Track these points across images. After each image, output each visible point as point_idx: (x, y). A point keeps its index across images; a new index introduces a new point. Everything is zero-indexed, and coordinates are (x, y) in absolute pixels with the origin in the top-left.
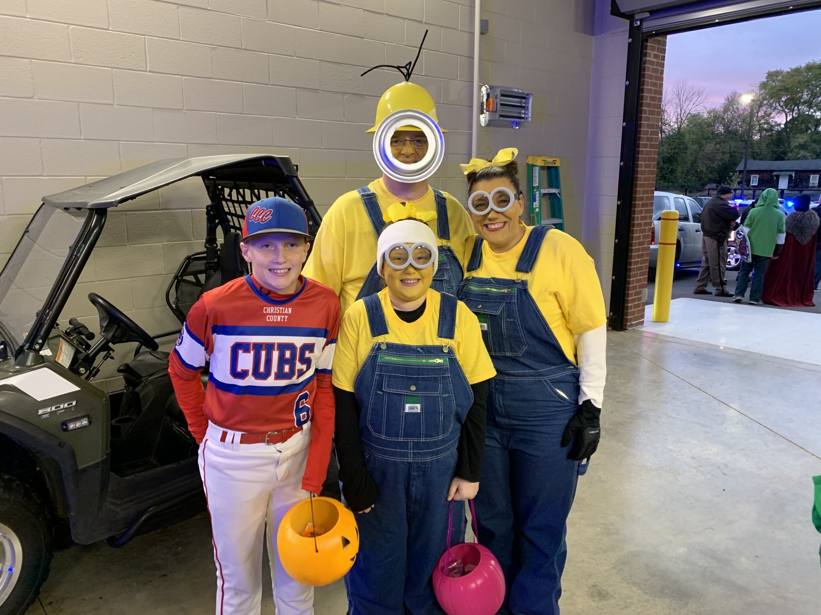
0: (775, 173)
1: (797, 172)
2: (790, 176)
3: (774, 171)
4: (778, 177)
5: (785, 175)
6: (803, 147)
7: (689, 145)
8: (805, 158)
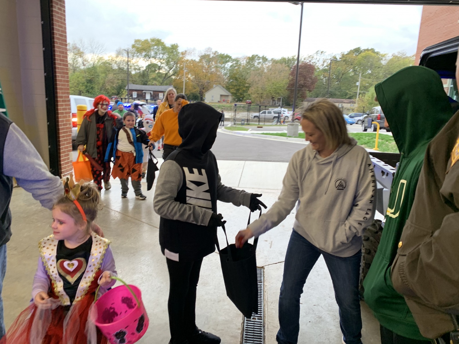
0: (144, 92)
1: (154, 91)
2: (151, 93)
3: (143, 90)
4: (145, 93)
5: (148, 93)
6: (154, 79)
7: (100, 74)
8: (156, 85)
